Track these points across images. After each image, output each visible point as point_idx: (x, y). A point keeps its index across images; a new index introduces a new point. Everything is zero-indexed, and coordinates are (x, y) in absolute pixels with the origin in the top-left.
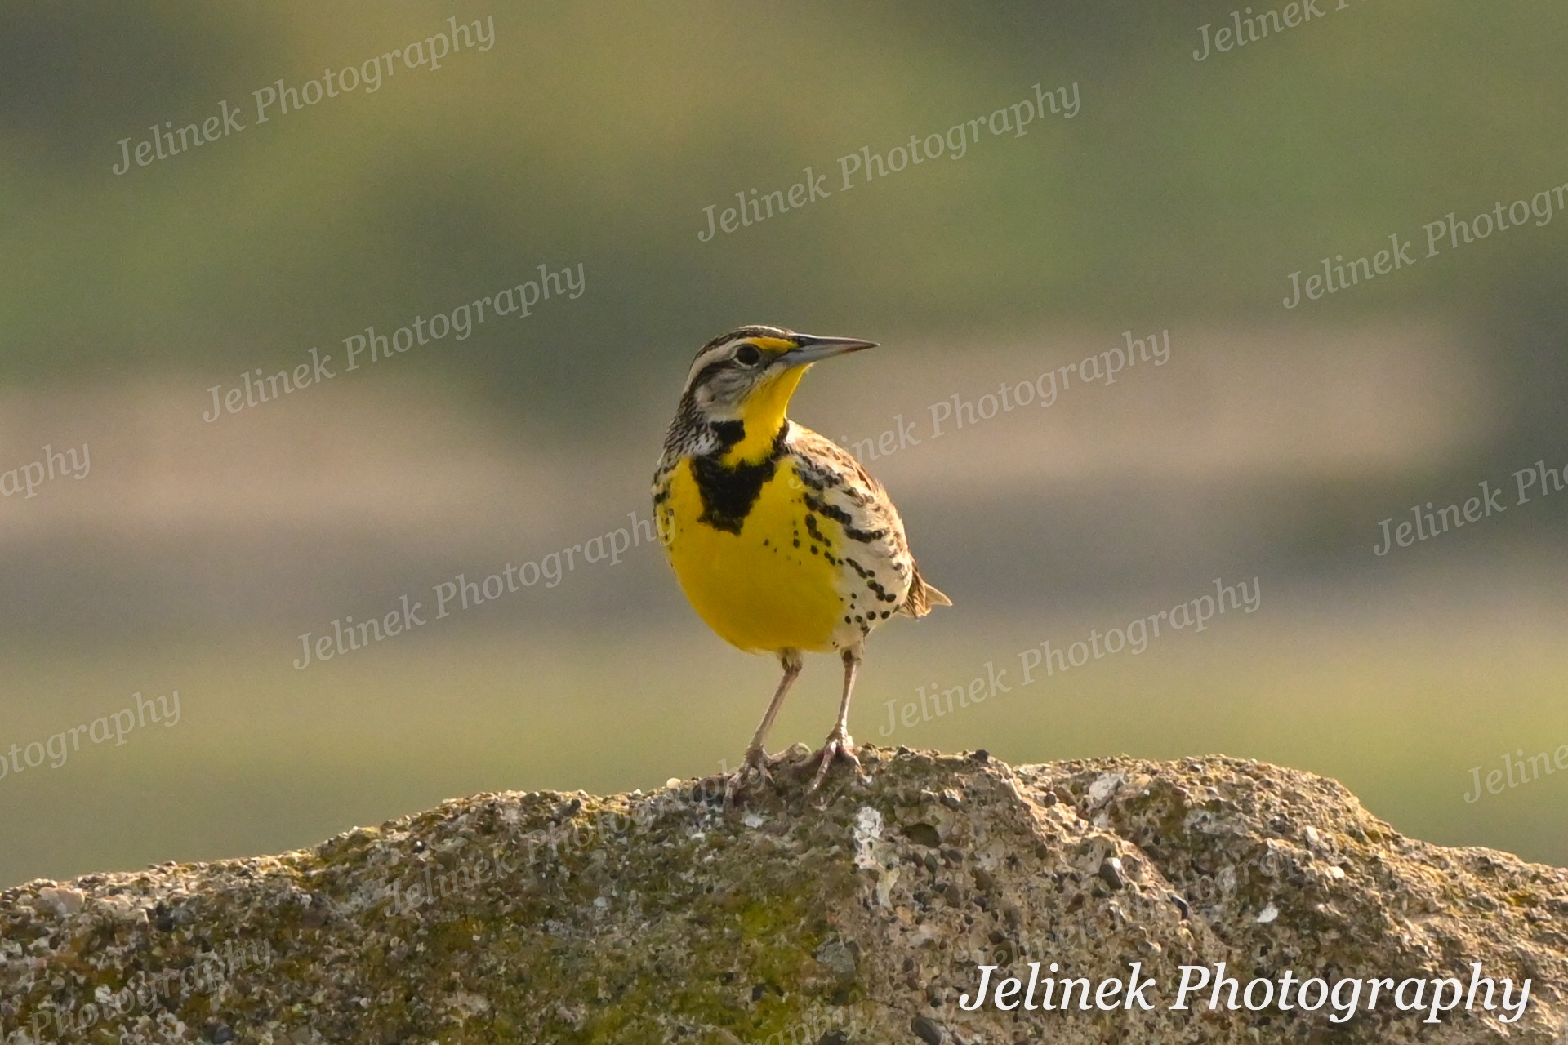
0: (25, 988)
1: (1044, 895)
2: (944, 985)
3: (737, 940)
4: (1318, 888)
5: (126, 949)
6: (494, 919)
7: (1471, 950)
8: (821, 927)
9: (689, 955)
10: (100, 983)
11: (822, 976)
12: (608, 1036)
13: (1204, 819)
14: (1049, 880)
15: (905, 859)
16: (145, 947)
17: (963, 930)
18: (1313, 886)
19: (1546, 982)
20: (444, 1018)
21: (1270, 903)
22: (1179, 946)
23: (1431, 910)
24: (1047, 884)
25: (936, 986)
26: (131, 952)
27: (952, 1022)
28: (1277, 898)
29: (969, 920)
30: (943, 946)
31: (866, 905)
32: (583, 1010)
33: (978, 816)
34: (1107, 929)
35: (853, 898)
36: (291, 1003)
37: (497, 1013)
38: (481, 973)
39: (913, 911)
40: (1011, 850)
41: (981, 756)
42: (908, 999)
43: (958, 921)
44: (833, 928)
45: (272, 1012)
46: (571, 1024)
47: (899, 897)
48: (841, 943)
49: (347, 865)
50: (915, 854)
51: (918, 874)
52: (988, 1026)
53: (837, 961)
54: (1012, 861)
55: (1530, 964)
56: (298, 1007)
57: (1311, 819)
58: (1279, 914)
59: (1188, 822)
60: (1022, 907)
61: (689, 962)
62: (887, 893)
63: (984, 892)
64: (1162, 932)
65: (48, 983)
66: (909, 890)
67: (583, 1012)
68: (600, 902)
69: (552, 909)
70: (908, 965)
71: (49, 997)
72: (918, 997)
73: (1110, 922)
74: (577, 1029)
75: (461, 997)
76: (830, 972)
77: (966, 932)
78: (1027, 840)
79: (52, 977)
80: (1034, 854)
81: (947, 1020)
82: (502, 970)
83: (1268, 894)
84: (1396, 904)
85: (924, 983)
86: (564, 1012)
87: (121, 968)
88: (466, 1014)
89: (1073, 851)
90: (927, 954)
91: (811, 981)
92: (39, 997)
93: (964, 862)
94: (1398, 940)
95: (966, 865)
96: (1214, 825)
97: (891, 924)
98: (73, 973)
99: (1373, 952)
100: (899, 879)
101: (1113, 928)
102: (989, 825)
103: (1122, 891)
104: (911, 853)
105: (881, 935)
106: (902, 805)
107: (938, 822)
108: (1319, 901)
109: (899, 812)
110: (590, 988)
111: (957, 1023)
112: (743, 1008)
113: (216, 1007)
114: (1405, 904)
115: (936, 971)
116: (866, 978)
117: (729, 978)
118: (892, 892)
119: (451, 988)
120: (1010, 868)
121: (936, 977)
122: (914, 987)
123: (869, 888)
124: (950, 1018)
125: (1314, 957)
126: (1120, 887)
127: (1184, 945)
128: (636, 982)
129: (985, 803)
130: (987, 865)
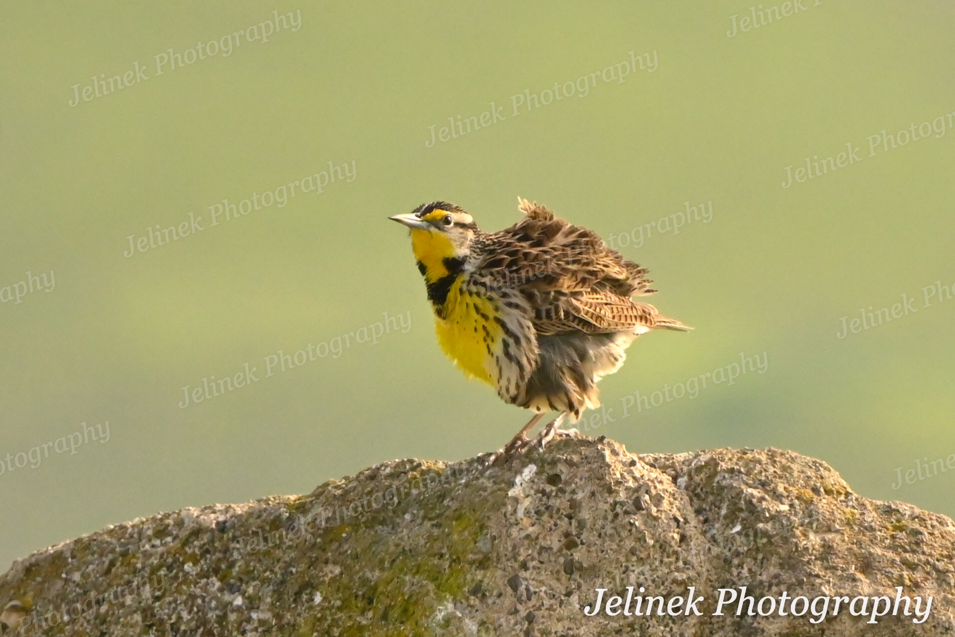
0: (153, 563)
1: (603, 513)
2: (533, 559)
3: (448, 535)
4: (762, 515)
5: (202, 542)
6: (356, 525)
7: (839, 551)
8: (482, 527)
9: (426, 543)
10: (188, 561)
11: (475, 554)
12: (384, 587)
13: (724, 477)
14: (609, 505)
15: (537, 492)
16: (212, 541)
17: (551, 529)
18: (759, 513)
19: (875, 570)
20: (322, 579)
21: (739, 523)
22: (665, 542)
23: (833, 530)
24: (607, 507)
25: (528, 560)
26: (204, 544)
27: (533, 580)
28: (743, 520)
29: (556, 525)
30: (537, 538)
31: (505, 516)
32: (377, 573)
33: (583, 471)
34: (626, 532)
35: (499, 512)
36: (265, 571)
37: (343, 576)
38: (340, 554)
39: (532, 519)
40: (595, 488)
41: (601, 439)
42: (511, 567)
43: (549, 525)
44: (487, 527)
45: (257, 576)
46: (371, 581)
47: (528, 513)
48: (489, 536)
49: (313, 498)
50: (543, 489)
51: (541, 500)
52: (551, 583)
53: (483, 545)
54: (593, 494)
55: (872, 560)
56: (268, 573)
57: (788, 480)
58: (741, 529)
59: (716, 479)
60: (588, 519)
61: (425, 547)
62: (523, 510)
63: (572, 511)
64: (660, 535)
65: (165, 561)
66: (533, 509)
67: (377, 574)
68: (408, 517)
69: (384, 520)
70: (514, 547)
71: (165, 569)
72: (516, 565)
73: (629, 528)
74: (372, 583)
75: (330, 567)
76: (480, 552)
77: (552, 532)
78: (603, 482)
79: (167, 557)
80: (606, 490)
81: (530, 579)
82: (349, 552)
83: (739, 518)
84: (809, 526)
85: (521, 558)
86: (369, 575)
87: (198, 553)
88: (330, 575)
89: (632, 490)
90: (526, 542)
91: (470, 556)
92: (159, 567)
93: (567, 494)
94: (796, 545)
95: (568, 496)
96: (728, 481)
97: (515, 526)
98: (177, 555)
99: (781, 550)
100: (531, 503)
101: (630, 531)
102: (587, 475)
103: (644, 512)
104: (541, 489)
105: (507, 531)
106: (549, 464)
107: (562, 473)
108: (762, 522)
109: (547, 467)
110: (382, 561)
111: (536, 580)
112: (443, 571)
113: (234, 574)
114: (814, 525)
115: (530, 552)
116: (495, 555)
117: (442, 556)
118: (526, 509)
119: (326, 562)
120: (591, 498)
121: (529, 555)
122: (516, 561)
123: (512, 506)
124: (533, 577)
125: (757, 553)
126: (643, 509)
127: (668, 542)
128: (401, 558)
129: (589, 463)
130: (579, 496)
